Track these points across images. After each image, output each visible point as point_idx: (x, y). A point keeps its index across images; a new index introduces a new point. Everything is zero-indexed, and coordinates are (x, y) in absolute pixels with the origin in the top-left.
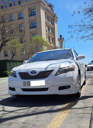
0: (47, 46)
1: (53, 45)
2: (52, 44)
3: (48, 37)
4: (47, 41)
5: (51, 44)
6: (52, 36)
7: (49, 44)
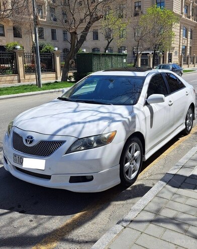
0: (181, 23)
1: (194, 21)
2: (191, 19)
3: (185, 5)
4: (182, 13)
5: (189, 18)
6: (193, 3)
7: (187, 18)
